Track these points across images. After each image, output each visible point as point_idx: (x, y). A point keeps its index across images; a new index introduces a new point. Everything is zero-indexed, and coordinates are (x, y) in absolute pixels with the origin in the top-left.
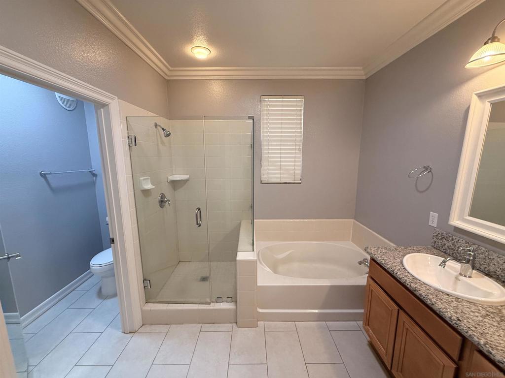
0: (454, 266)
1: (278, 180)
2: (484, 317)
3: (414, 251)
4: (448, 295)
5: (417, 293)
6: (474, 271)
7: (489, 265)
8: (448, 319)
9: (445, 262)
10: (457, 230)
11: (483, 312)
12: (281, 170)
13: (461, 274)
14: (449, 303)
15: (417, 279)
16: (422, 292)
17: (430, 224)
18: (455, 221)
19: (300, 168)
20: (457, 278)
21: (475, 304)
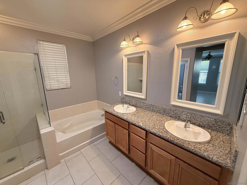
0: (126, 106)
1: (58, 88)
2: (132, 116)
3: (116, 105)
4: (125, 114)
5: (118, 116)
6: (130, 106)
7: (132, 103)
8: (125, 120)
9: (123, 105)
10: (126, 95)
11: (132, 115)
12: (58, 82)
13: (127, 108)
14: (125, 115)
15: (118, 112)
16: (119, 115)
17: (120, 95)
18: (125, 93)
19: (69, 80)
20: (127, 109)
21: (130, 114)
